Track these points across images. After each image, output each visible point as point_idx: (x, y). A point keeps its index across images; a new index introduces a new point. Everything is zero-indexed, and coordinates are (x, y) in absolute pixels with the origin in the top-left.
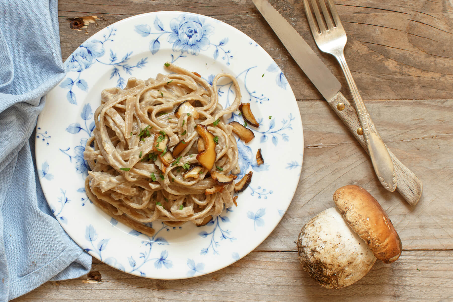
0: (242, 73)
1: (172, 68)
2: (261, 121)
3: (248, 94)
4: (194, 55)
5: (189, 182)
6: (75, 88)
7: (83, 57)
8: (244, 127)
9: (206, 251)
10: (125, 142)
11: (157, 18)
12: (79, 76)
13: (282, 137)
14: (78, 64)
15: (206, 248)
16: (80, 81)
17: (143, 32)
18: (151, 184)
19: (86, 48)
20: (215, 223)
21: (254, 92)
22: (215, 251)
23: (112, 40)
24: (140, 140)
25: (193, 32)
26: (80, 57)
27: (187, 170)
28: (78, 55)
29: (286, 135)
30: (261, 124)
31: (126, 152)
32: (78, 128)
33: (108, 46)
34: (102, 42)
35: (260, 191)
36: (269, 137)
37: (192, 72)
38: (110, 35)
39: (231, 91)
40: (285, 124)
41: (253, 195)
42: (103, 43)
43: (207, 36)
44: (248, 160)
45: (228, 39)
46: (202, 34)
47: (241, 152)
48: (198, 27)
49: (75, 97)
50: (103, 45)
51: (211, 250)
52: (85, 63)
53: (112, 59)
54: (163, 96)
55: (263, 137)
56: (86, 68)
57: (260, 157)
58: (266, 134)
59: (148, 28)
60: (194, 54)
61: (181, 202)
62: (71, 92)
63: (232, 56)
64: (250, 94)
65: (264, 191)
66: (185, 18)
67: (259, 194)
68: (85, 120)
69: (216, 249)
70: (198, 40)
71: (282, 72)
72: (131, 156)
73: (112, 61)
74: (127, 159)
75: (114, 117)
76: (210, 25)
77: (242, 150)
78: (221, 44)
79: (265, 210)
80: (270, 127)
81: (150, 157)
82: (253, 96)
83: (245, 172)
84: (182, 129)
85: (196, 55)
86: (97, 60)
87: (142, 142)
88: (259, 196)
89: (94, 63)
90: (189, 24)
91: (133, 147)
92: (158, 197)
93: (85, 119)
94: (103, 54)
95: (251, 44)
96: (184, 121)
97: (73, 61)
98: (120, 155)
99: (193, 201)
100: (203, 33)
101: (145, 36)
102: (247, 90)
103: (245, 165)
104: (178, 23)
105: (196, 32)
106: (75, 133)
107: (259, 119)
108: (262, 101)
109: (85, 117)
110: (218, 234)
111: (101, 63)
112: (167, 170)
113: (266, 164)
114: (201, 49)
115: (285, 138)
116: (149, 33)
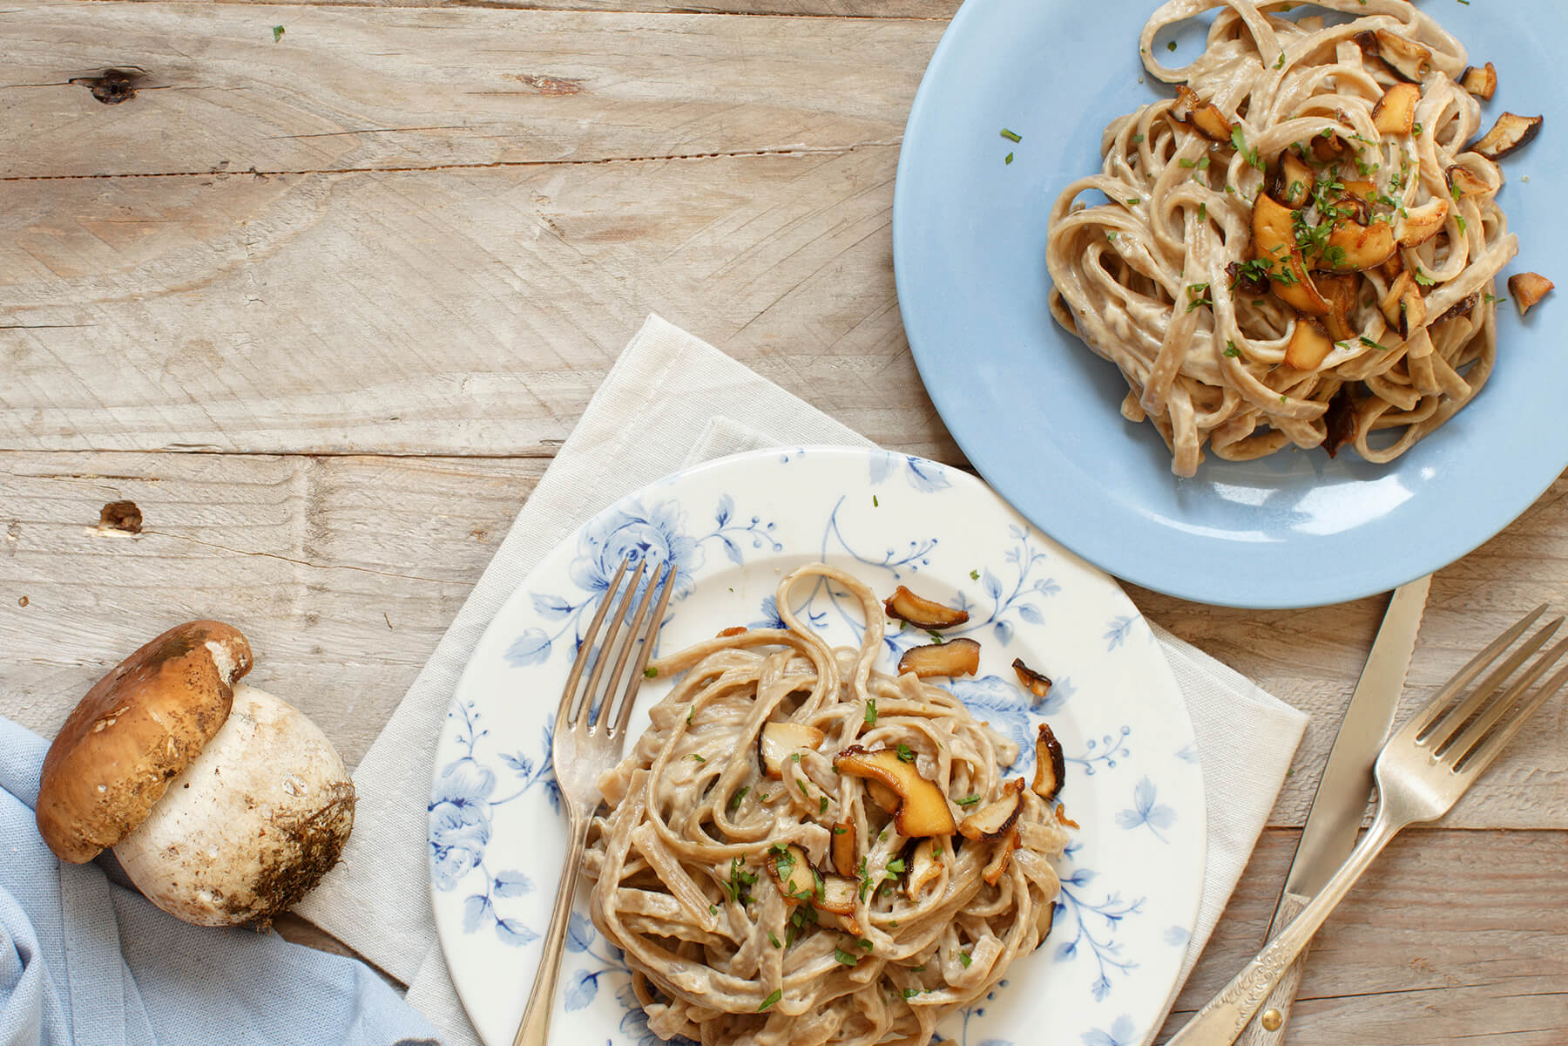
0: (826, 536)
1: (666, 668)
2: (961, 600)
3: (883, 570)
4: (689, 597)
5: (932, 896)
6: (503, 906)
7: (456, 826)
8: (939, 645)
9: (1104, 984)
10: (716, 939)
11: (534, 596)
12: (487, 873)
13: (1038, 594)
14: (461, 851)
15: (1099, 977)
16: (497, 880)
17: (532, 653)
18: (855, 976)
19: (445, 800)
20: (1068, 903)
21: (890, 554)
22: (1122, 966)
23: (485, 732)
24: (745, 907)
25: (641, 552)
26: (450, 832)
27: (904, 878)
28: (440, 833)
29: (1042, 580)
30: (967, 606)
31: (738, 957)
32: (588, 981)
33: (486, 753)
34: (467, 756)
35: (1101, 749)
36: (1011, 616)
37: (718, 636)
38: (470, 726)
39: (838, 594)
40: (1021, 559)
41: (1092, 771)
42: (470, 758)
43: (679, 532)
44: (1012, 706)
45: (726, 496)
46: (664, 538)
47: (980, 703)
48: (641, 532)
49: (520, 925)
50: (475, 762)
51: (1112, 973)
52: (472, 836)
53: (523, 771)
54: (703, 760)
55: (1000, 629)
56: (485, 843)
57: (1029, 676)
58: (1000, 618)
59: (534, 635)
60: (686, 594)
61: (954, 944)
62: (501, 923)
63: (771, 525)
64: (883, 565)
65: (1108, 741)
66: (594, 540)
67: (1103, 757)
68: (586, 951)
69: (1121, 960)
70: (667, 559)
71: (910, 456)
72: (757, 959)
73: (526, 775)
74: (753, 971)
75: (642, 907)
76: (662, 505)
77: (981, 697)
78: (722, 520)
79: (1147, 780)
80: (992, 594)
81: (798, 922)
82: (895, 565)
83: (1030, 736)
84: (812, 801)
85: (691, 593)
86: (492, 804)
87: (751, 906)
88: (1108, 762)
89: (492, 814)
90: (616, 544)
91: (743, 936)
92: (894, 980)
93: (586, 948)
94: (494, 780)
95: (787, 460)
96: (799, 782)
97: (443, 855)
98: (732, 975)
99: (979, 918)
100: (661, 535)
101: (544, 658)
102: (871, 563)
103: (1016, 723)
104: (590, 562)
105: (645, 547)
106: (591, 998)
107: (953, 600)
108: (924, 557)
109: (580, 944)
110: (1096, 924)
111: (505, 801)
112: (862, 919)
113: (1059, 679)
114: (691, 571)
115: (1048, 588)
116: (550, 642)
